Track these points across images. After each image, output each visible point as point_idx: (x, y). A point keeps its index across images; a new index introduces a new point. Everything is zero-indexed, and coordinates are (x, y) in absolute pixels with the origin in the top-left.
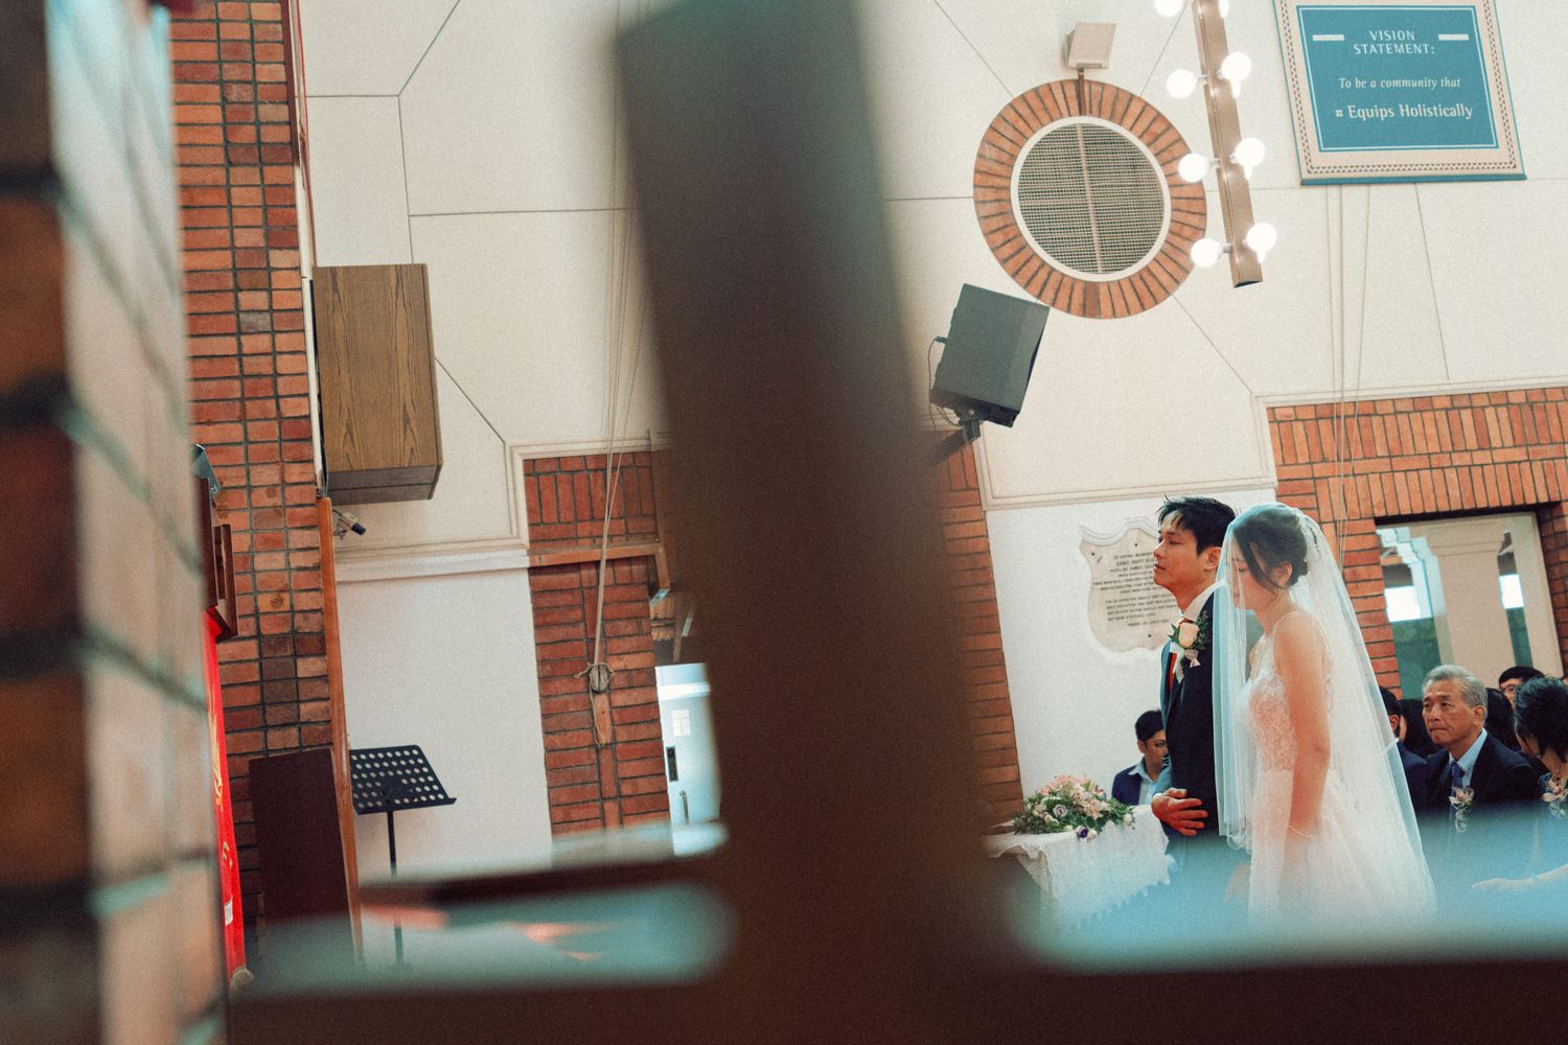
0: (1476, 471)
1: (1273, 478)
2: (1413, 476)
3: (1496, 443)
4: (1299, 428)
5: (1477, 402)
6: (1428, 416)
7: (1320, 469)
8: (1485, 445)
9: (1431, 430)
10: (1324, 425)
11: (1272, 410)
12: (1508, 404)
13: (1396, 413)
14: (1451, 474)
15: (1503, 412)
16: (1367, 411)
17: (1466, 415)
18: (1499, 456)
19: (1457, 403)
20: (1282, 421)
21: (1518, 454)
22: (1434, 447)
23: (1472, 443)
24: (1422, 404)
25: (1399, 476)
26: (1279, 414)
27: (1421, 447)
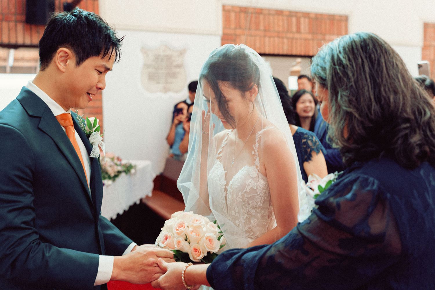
0: (294, 41)
1: (220, 32)
2: (272, 39)
3: (302, 30)
4: (233, 15)
5: (299, 15)
6: (281, 17)
7: (238, 31)
8: (299, 31)
9: (281, 23)
10: (242, 15)
11: (224, 6)
12: (309, 18)
13: (269, 14)
14: (285, 41)
15: (307, 20)
16: (259, 12)
17: (294, 20)
18: (303, 36)
19: (292, 14)
20: (227, 11)
21: (310, 36)
22: (281, 29)
23: (294, 29)
24: (279, 13)
25: (267, 39)
26: (226, 8)
27: (276, 28)
